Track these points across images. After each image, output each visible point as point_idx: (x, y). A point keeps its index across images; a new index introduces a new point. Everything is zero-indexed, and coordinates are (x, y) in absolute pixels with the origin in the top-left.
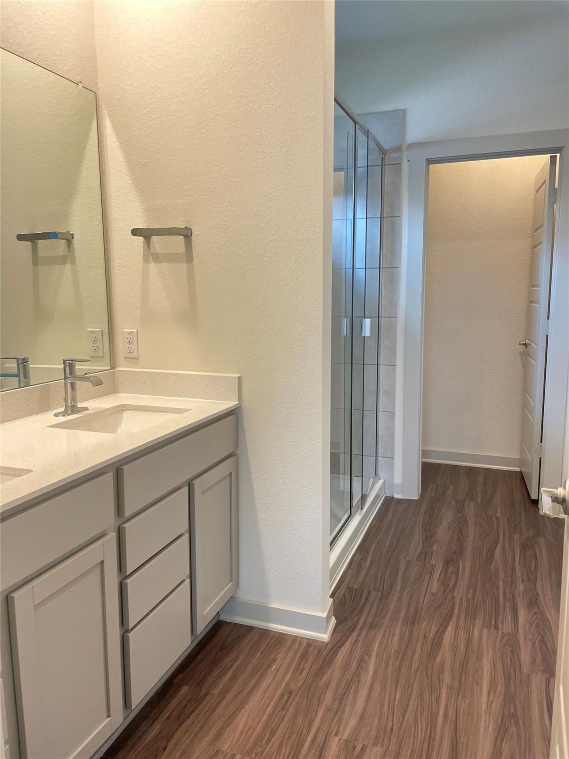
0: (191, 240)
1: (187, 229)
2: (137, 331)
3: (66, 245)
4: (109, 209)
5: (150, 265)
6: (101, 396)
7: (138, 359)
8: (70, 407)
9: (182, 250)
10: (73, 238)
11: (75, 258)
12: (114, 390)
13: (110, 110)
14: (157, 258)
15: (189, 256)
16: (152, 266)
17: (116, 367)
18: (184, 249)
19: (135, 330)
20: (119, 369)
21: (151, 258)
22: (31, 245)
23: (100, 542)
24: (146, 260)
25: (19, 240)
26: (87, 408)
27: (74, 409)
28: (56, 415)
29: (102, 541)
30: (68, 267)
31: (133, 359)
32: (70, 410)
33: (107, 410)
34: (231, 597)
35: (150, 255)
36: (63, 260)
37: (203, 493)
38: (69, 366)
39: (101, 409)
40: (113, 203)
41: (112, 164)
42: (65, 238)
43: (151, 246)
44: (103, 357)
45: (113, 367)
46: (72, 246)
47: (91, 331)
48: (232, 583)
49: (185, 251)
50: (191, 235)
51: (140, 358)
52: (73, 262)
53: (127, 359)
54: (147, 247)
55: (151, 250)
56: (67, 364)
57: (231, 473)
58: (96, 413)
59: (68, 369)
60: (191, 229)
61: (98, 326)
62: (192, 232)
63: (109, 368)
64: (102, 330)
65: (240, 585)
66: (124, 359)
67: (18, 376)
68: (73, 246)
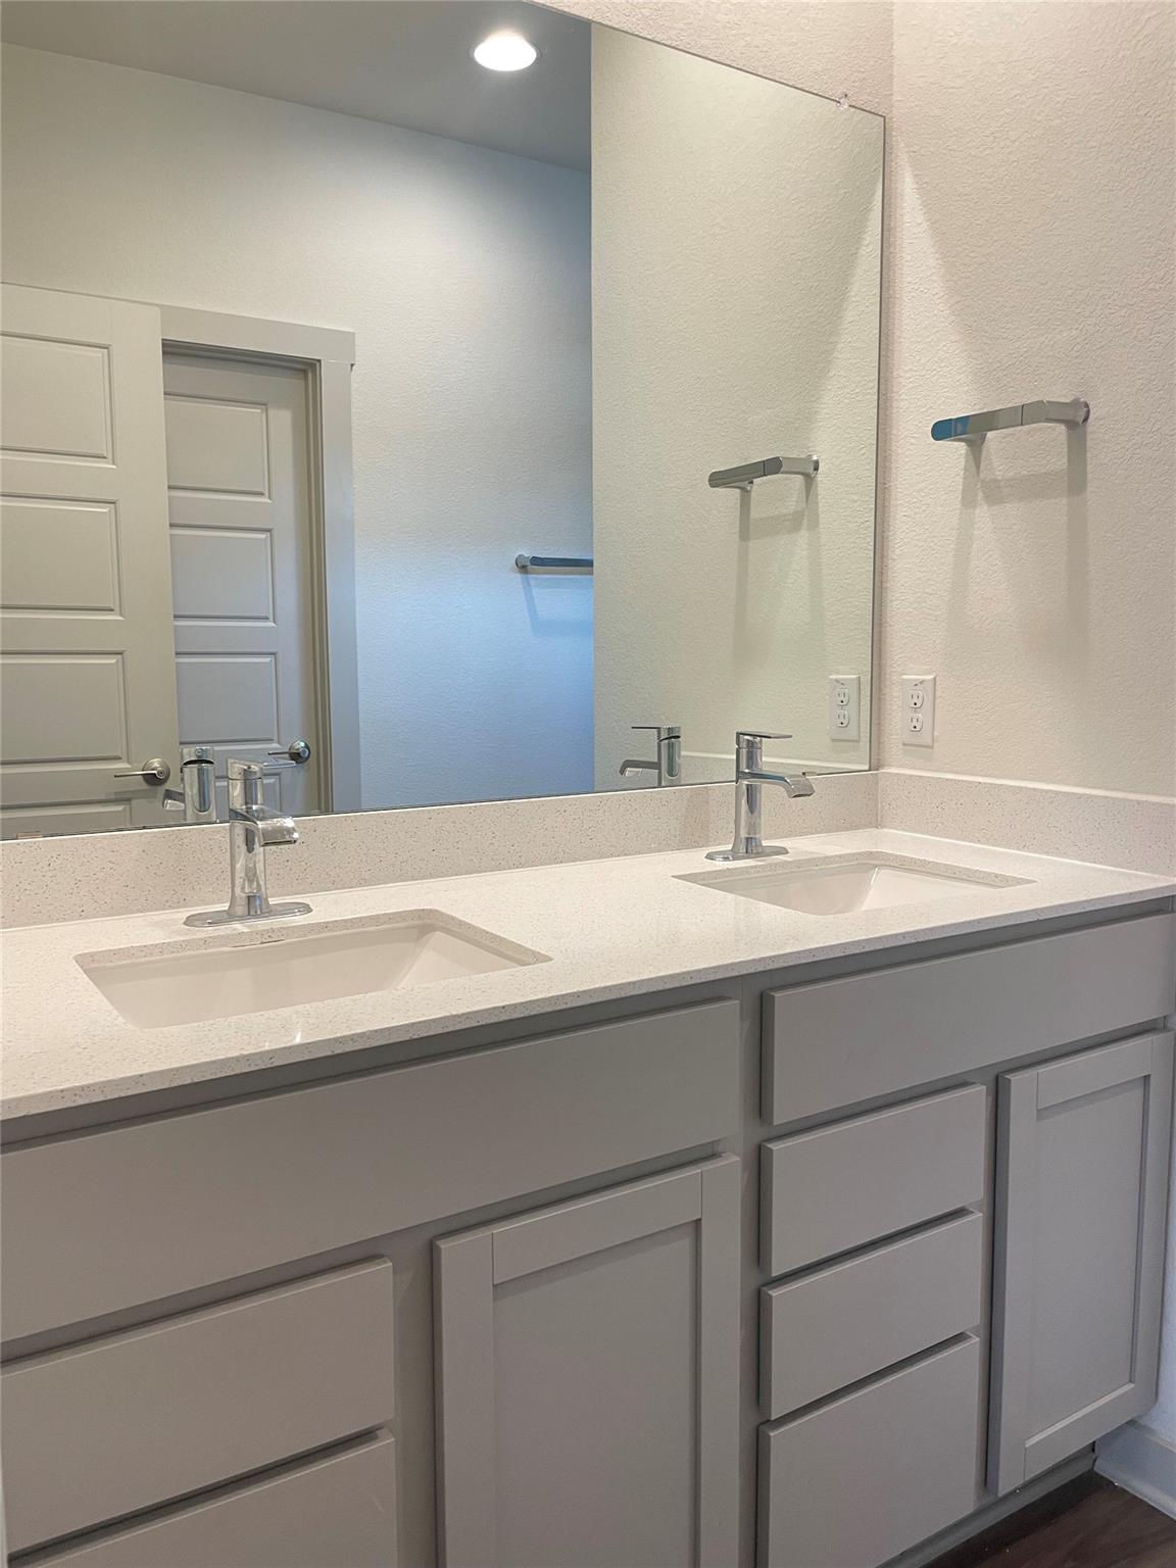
0: (1085, 433)
1: (1076, 404)
2: (935, 678)
3: (804, 488)
4: (895, 389)
5: (977, 511)
6: (838, 829)
7: (932, 747)
8: (744, 841)
9: (1060, 462)
10: (816, 469)
11: (817, 514)
12: (872, 817)
13: (915, 148)
14: (994, 493)
15: (1076, 479)
16: (982, 513)
17: (882, 766)
18: (1065, 460)
19: (931, 677)
20: (889, 771)
21: (980, 495)
22: (738, 496)
23: (694, 1171)
24: (968, 502)
25: (712, 486)
26: (785, 849)
27: (750, 846)
28: (710, 857)
29: (699, 1171)
30: (803, 536)
31: (921, 748)
32: (742, 849)
33: (827, 859)
34: (1132, 1423)
35: (981, 488)
36: (795, 522)
37: (1042, 1113)
38: (749, 746)
39: (815, 856)
40: (906, 372)
41: (909, 279)
42: (803, 471)
43: (983, 465)
44: (858, 741)
45: (875, 765)
46: (813, 487)
47: (837, 681)
48: (1132, 1386)
49: (1065, 466)
50: (1086, 419)
51: (936, 745)
52: (814, 525)
53: (908, 748)
54: (974, 469)
55: (982, 476)
56: (744, 745)
57: (1147, 1078)
58: (799, 863)
59: (744, 752)
60: (1087, 405)
61: (851, 670)
62: (1088, 412)
63: (867, 767)
64: (859, 678)
65: (1161, 1398)
66: (901, 747)
67: (656, 766)
68: (816, 487)
